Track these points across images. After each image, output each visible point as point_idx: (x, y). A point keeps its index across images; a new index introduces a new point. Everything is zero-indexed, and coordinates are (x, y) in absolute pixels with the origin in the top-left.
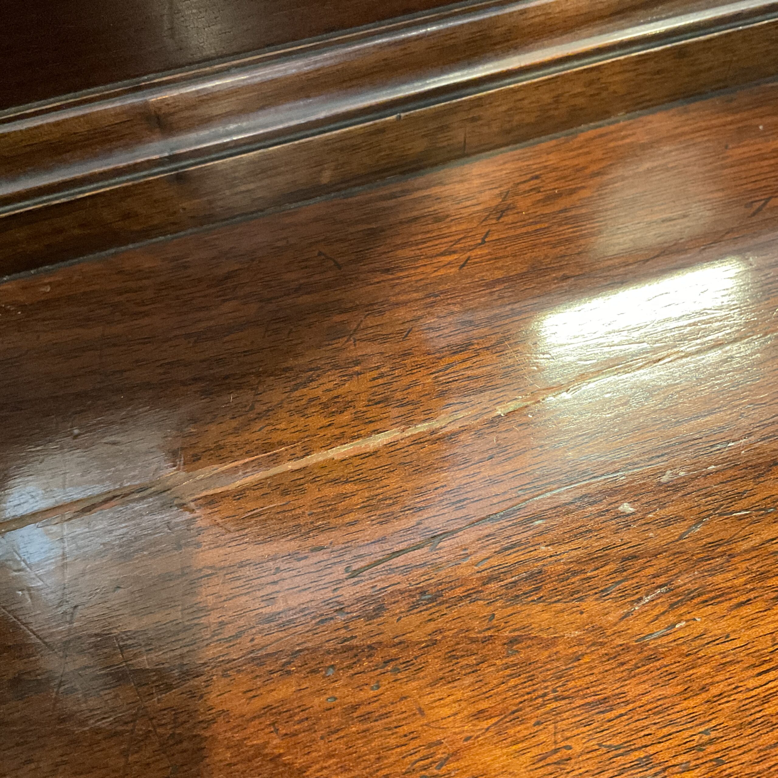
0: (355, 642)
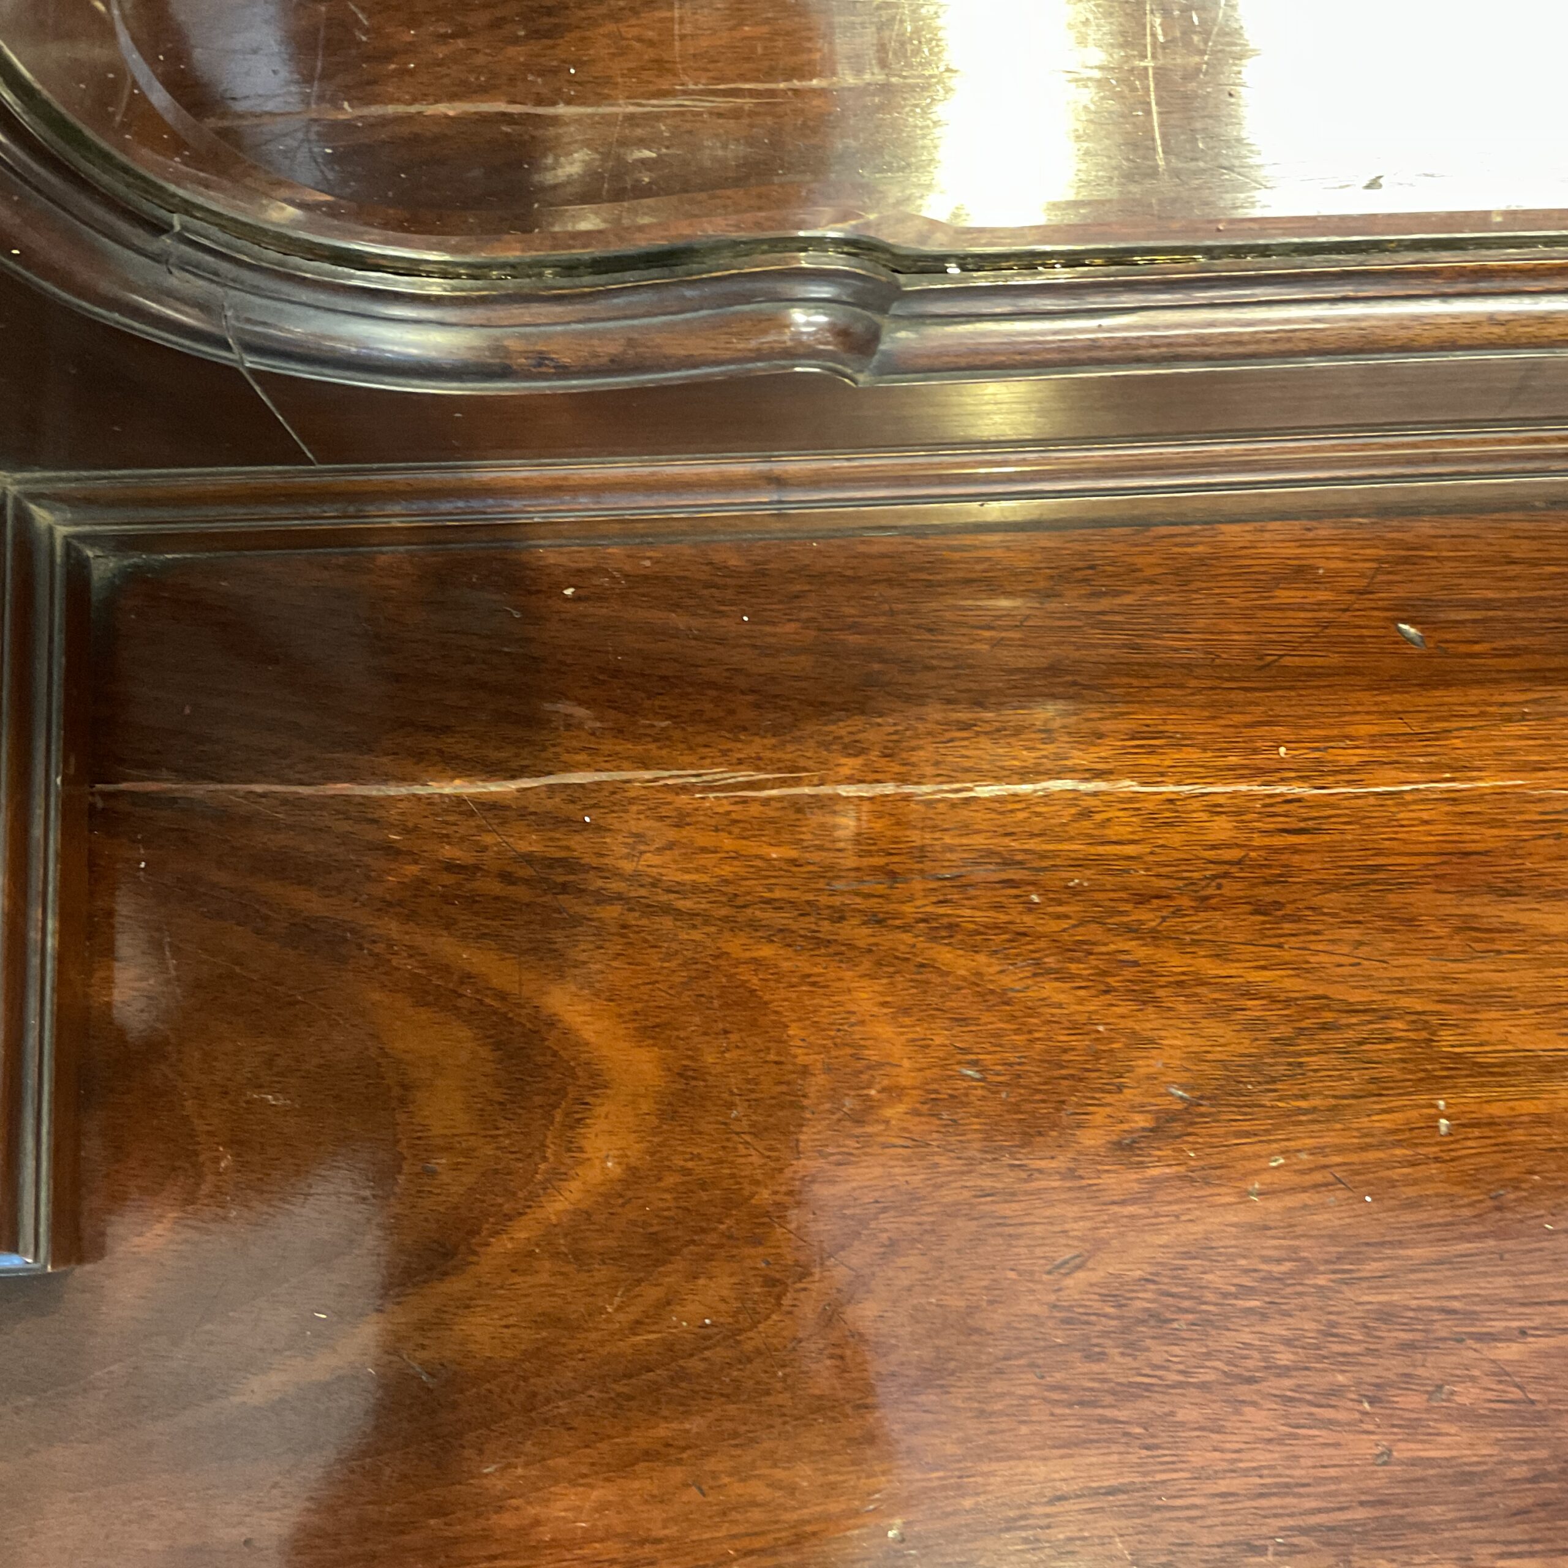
0: (820, 935)
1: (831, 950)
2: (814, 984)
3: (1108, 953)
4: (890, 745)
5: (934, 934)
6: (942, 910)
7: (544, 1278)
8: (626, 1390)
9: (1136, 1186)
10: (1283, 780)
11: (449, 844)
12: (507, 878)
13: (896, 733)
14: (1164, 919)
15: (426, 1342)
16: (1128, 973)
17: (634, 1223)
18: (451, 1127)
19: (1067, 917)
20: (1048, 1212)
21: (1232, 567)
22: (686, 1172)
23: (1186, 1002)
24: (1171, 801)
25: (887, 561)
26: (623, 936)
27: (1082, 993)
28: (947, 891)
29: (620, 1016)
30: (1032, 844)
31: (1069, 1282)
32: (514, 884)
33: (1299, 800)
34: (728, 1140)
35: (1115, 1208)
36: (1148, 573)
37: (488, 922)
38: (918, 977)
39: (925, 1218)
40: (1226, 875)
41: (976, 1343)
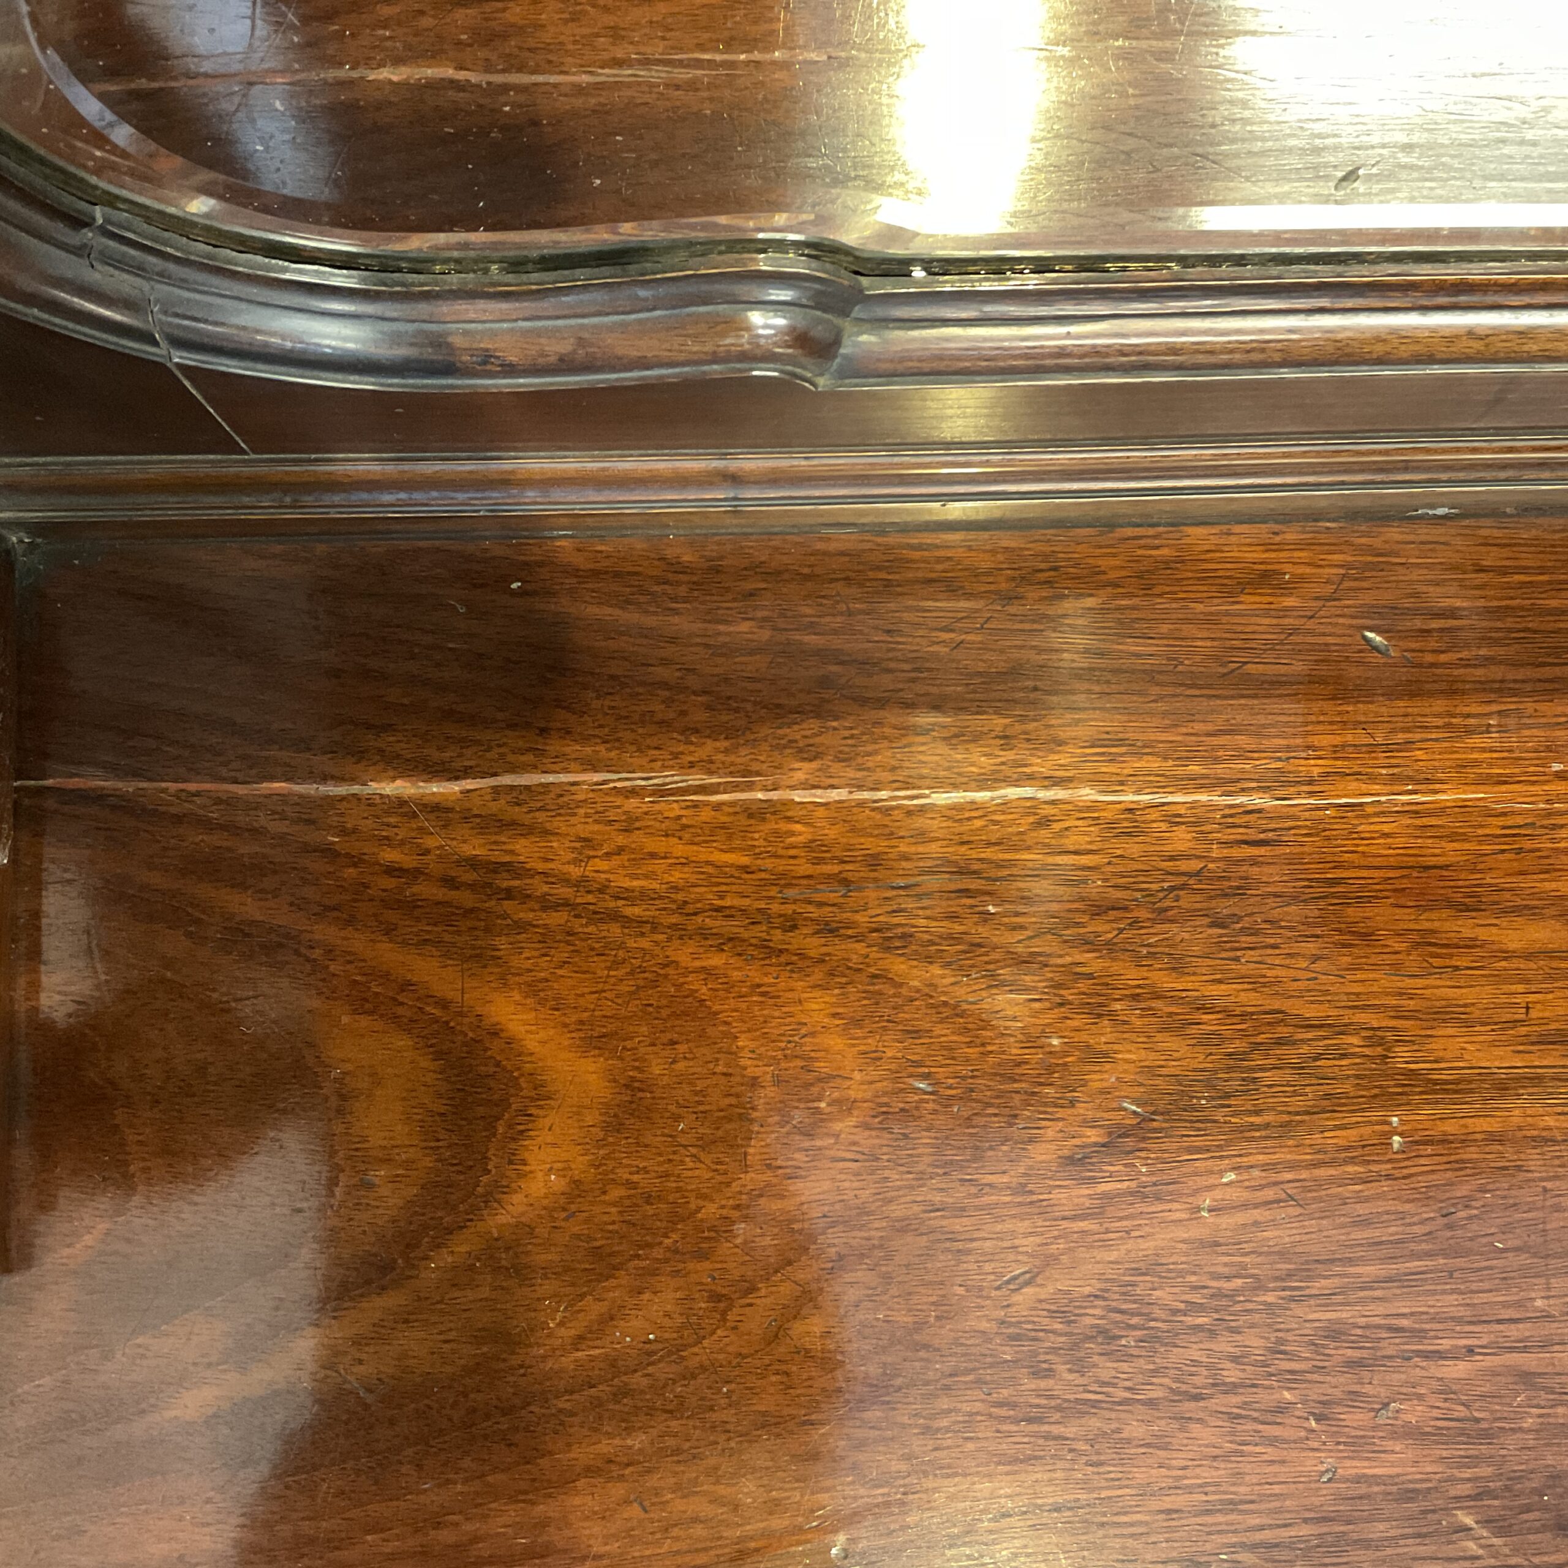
0: (771, 944)
1: (782, 959)
2: (763, 994)
3: (1063, 966)
4: (846, 749)
5: (887, 944)
6: (896, 920)
7: (485, 1292)
8: (568, 1406)
9: (1087, 1203)
10: (1243, 790)
11: (389, 846)
12: (450, 882)
13: (852, 737)
14: (1121, 931)
15: (364, 1356)
16: (1083, 986)
17: (577, 1237)
18: (391, 1139)
19: (1022, 927)
20: (999, 1227)
21: (1196, 571)
22: (630, 1184)
23: (1142, 1016)
24: (1130, 810)
25: (847, 559)
26: (568, 943)
27: (1037, 1005)
28: (900, 900)
29: (565, 1025)
30: (989, 853)
31: (1017, 1298)
32: (457, 888)
33: (1259, 811)
34: (674, 1153)
35: (1065, 1224)
36: (1112, 575)
37: (429, 928)
38: (871, 988)
39: (873, 1233)
40: (1183, 887)
41: (922, 1360)
